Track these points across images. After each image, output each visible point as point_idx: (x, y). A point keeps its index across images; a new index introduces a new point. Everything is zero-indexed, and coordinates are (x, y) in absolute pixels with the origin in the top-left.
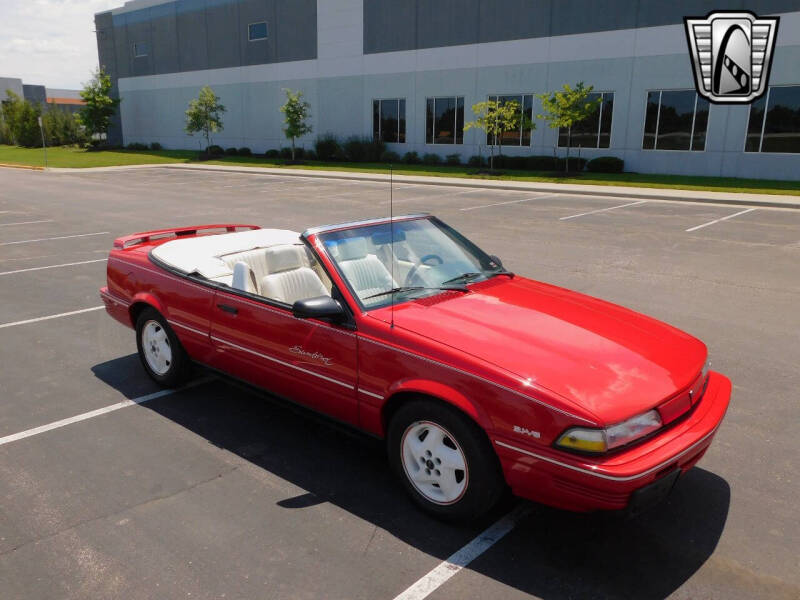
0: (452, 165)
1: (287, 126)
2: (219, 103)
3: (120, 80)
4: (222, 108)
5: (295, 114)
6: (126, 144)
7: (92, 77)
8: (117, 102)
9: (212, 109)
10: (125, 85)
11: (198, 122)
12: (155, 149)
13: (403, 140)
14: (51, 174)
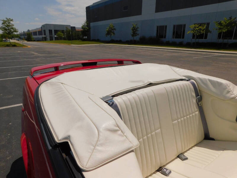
0: (181, 45)
1: (132, 34)
2: (114, 28)
3: (91, 23)
4: (115, 29)
5: (135, 30)
6: (91, 39)
7: (84, 23)
8: (90, 28)
9: (113, 30)
10: (92, 24)
11: (109, 33)
12: (98, 41)
13: (165, 37)
14: (72, 46)
